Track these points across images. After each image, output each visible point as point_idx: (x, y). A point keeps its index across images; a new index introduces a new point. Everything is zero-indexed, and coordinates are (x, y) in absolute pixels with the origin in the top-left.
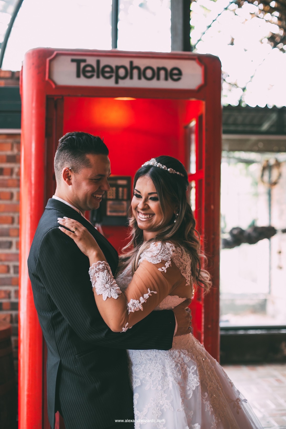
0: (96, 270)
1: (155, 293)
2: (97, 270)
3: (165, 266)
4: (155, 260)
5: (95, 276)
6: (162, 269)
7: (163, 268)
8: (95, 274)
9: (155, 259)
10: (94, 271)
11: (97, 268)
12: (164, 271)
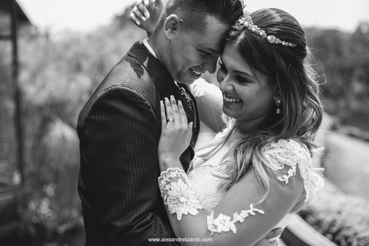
0: (166, 181)
1: (262, 212)
2: (168, 180)
3: (287, 174)
4: (276, 164)
5: (166, 189)
6: (283, 178)
7: (285, 176)
8: (167, 186)
9: (275, 162)
10: (164, 182)
11: (168, 178)
12: (285, 182)
